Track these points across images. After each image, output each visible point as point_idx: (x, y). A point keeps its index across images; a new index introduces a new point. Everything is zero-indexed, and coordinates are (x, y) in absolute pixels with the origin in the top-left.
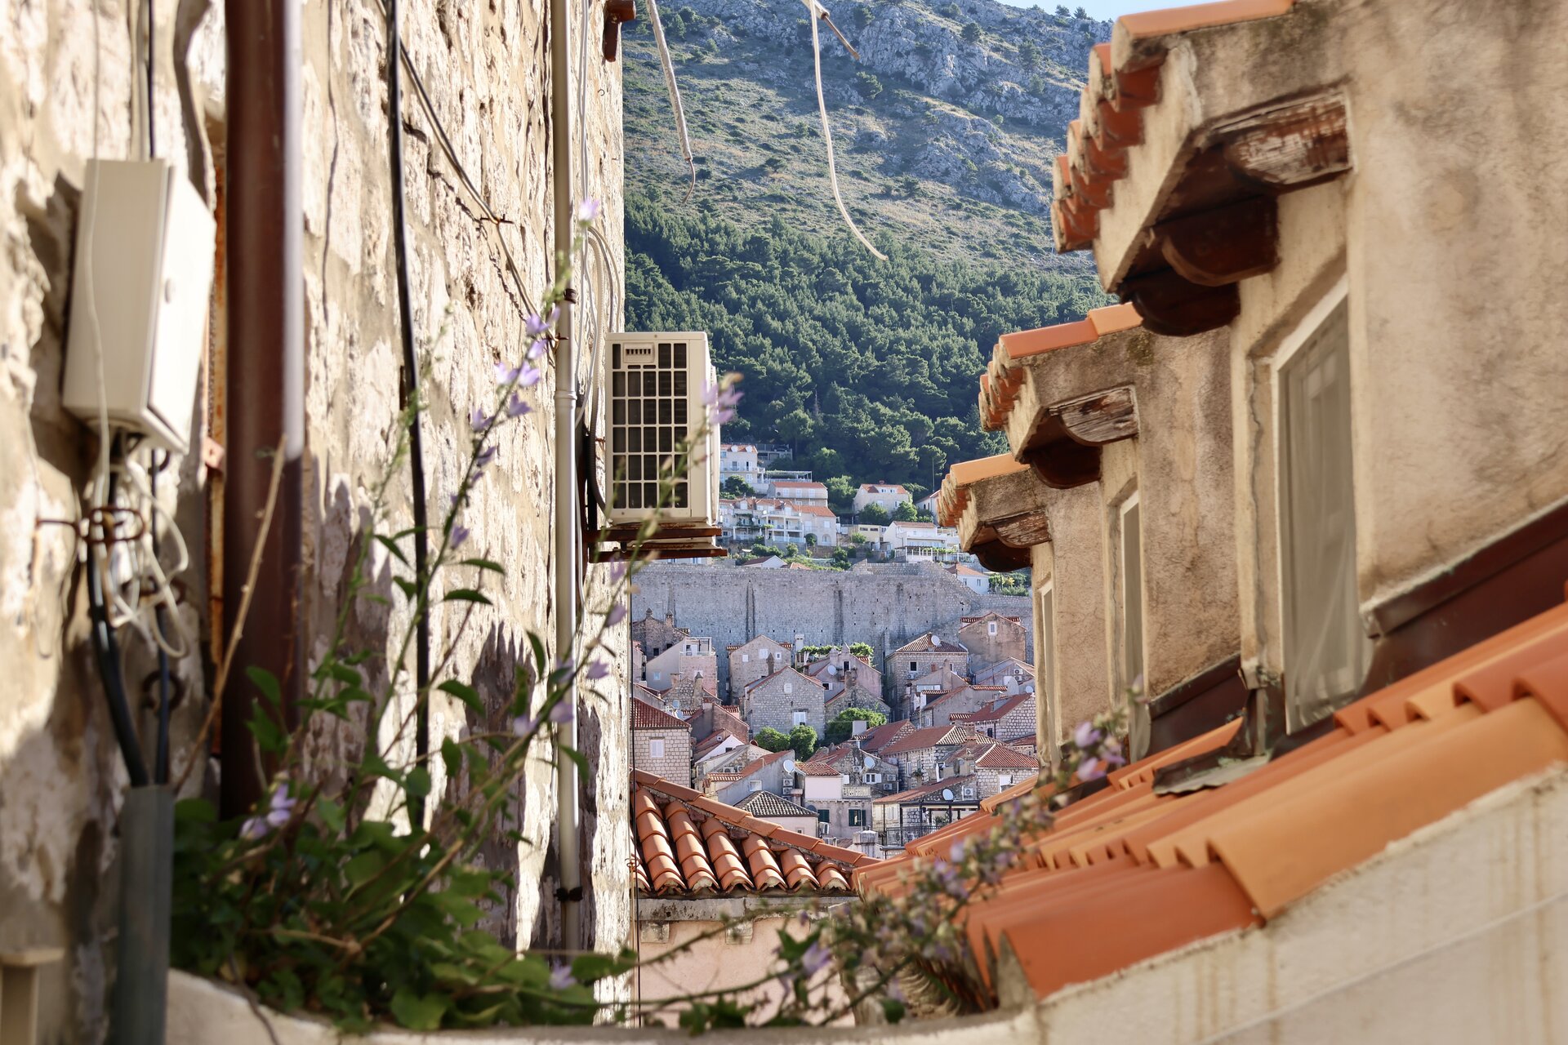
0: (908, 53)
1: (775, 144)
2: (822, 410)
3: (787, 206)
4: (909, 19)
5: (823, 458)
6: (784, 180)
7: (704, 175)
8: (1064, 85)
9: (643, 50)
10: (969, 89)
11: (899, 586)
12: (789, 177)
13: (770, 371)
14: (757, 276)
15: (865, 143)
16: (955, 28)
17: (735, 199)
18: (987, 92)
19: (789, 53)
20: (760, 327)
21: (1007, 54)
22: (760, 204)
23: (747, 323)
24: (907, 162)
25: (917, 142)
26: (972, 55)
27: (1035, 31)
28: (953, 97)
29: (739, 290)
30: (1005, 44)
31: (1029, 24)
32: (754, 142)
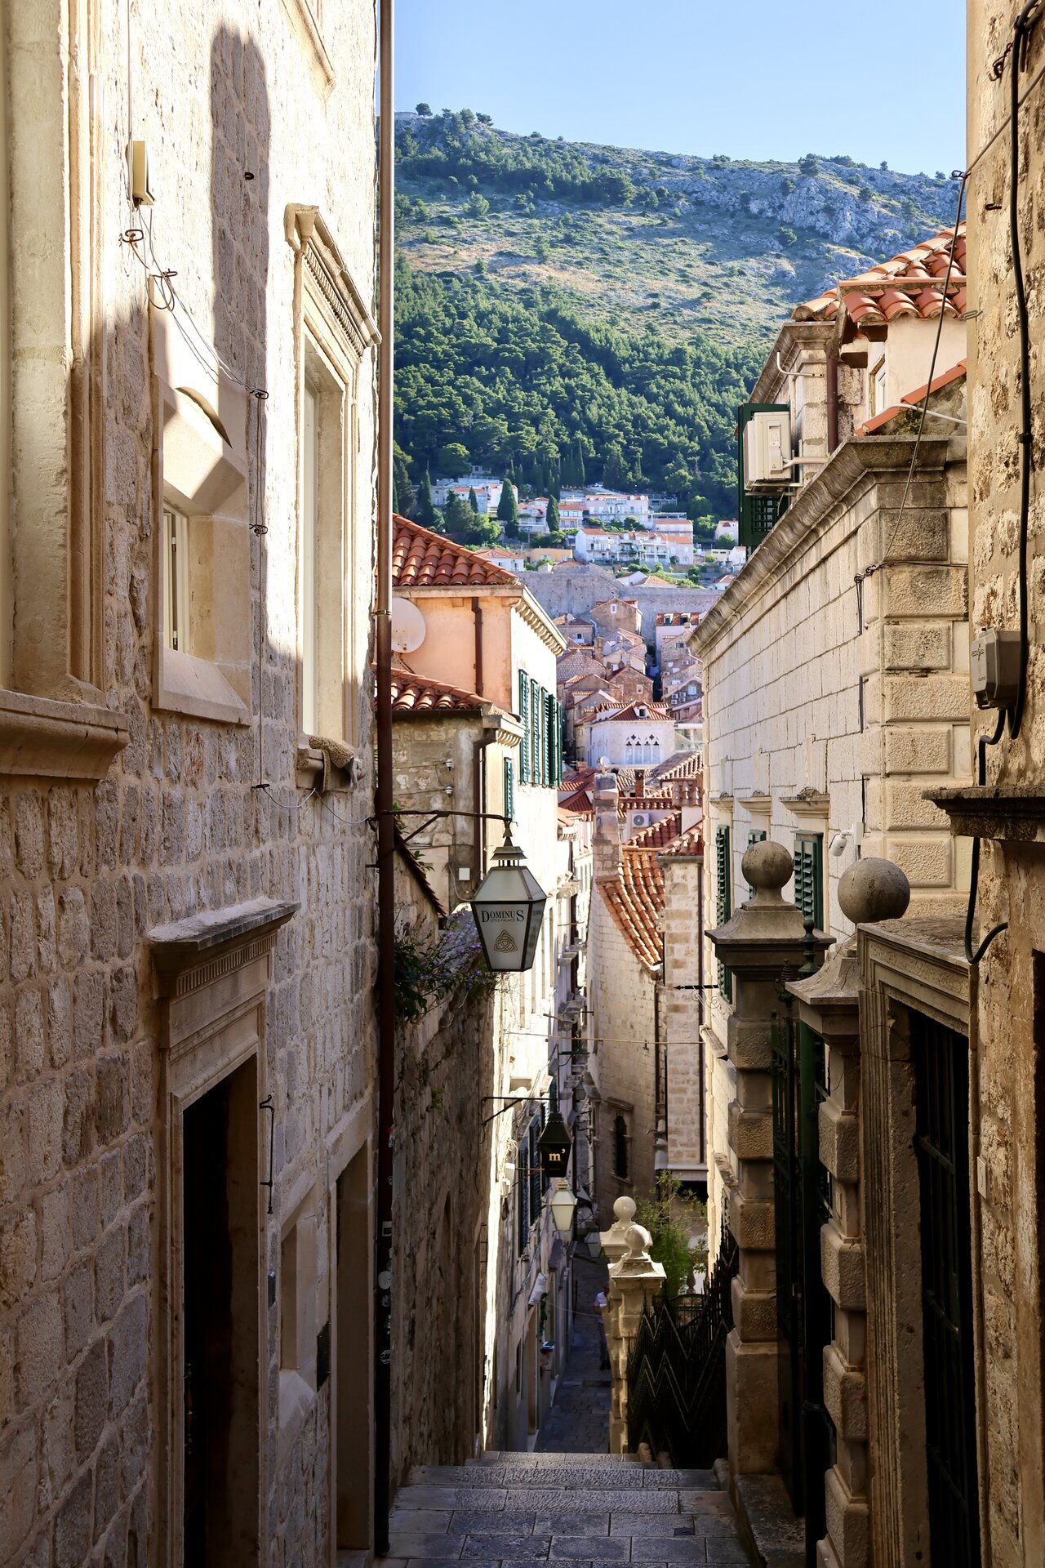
0: (818, 212)
1: (712, 282)
2: (700, 469)
3: (713, 326)
4: (821, 187)
5: (697, 503)
6: (714, 308)
7: (655, 306)
8: (934, 230)
9: (626, 219)
10: (863, 236)
11: (569, 581)
12: (718, 305)
13: (670, 443)
14: (674, 376)
15: (779, 279)
16: (854, 191)
17: (675, 322)
18: (876, 238)
19: (732, 216)
20: (669, 412)
21: (893, 209)
22: (693, 326)
23: (659, 409)
24: (809, 291)
25: (818, 276)
26: (866, 211)
27: (917, 192)
28: (850, 243)
29: (659, 387)
30: (893, 202)
31: (913, 186)
32: (697, 281)
